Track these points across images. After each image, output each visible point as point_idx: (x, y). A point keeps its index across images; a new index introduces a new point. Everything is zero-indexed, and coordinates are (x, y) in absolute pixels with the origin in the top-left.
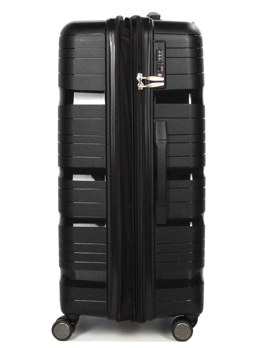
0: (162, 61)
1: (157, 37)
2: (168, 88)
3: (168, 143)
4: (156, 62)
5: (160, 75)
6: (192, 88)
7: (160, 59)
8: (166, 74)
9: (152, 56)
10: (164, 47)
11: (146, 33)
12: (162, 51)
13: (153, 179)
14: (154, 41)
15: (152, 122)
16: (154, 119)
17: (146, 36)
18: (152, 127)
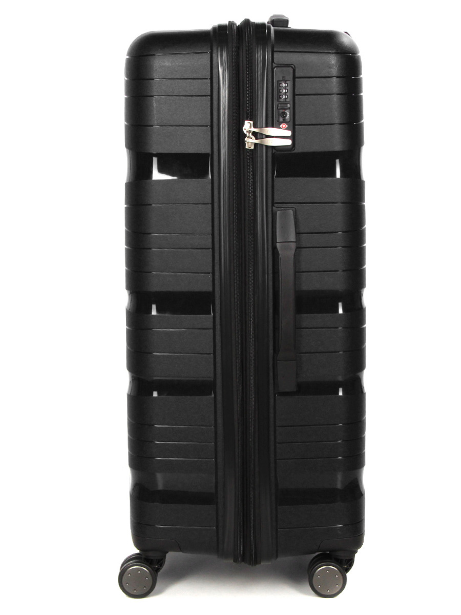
0: (288, 100)
1: (280, 58)
2: (298, 150)
3: (298, 248)
4: (278, 103)
5: (284, 126)
6: (341, 150)
7: (284, 97)
8: (294, 125)
9: (270, 91)
10: (291, 76)
11: (259, 50)
12: (288, 82)
13: (271, 311)
14: (274, 65)
15: (270, 210)
16: (273, 205)
17: (259, 56)
18: (270, 220)
